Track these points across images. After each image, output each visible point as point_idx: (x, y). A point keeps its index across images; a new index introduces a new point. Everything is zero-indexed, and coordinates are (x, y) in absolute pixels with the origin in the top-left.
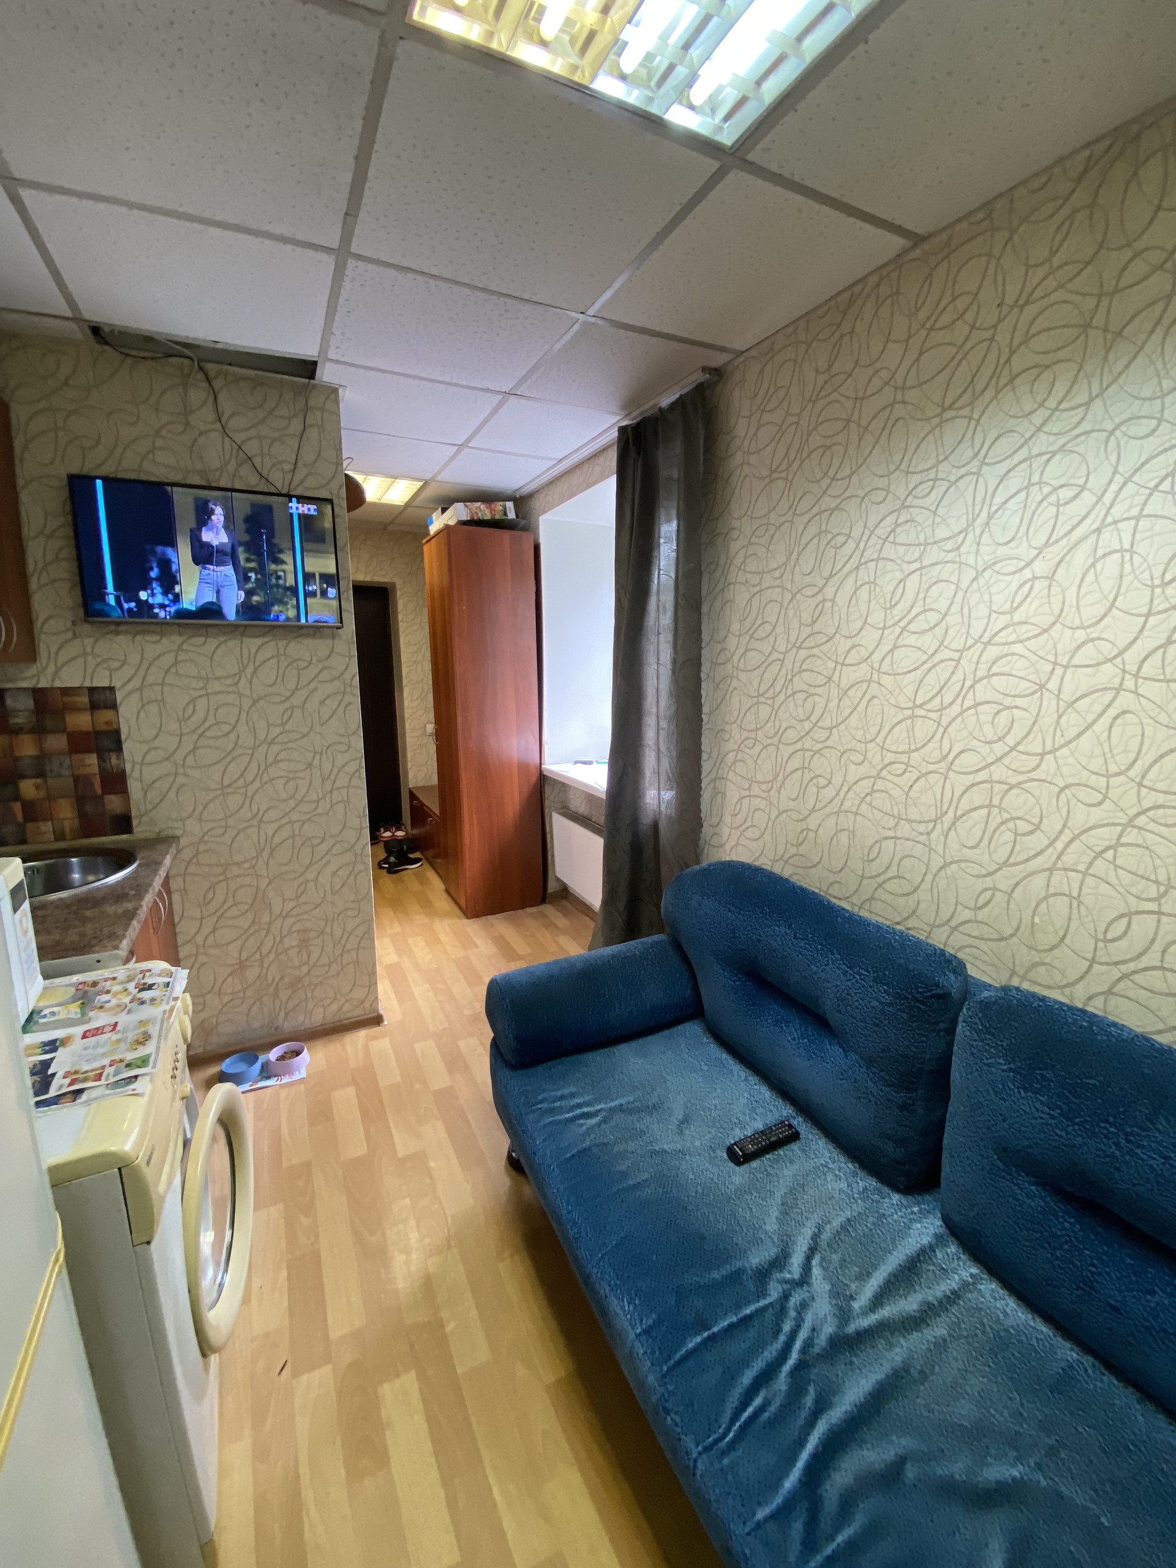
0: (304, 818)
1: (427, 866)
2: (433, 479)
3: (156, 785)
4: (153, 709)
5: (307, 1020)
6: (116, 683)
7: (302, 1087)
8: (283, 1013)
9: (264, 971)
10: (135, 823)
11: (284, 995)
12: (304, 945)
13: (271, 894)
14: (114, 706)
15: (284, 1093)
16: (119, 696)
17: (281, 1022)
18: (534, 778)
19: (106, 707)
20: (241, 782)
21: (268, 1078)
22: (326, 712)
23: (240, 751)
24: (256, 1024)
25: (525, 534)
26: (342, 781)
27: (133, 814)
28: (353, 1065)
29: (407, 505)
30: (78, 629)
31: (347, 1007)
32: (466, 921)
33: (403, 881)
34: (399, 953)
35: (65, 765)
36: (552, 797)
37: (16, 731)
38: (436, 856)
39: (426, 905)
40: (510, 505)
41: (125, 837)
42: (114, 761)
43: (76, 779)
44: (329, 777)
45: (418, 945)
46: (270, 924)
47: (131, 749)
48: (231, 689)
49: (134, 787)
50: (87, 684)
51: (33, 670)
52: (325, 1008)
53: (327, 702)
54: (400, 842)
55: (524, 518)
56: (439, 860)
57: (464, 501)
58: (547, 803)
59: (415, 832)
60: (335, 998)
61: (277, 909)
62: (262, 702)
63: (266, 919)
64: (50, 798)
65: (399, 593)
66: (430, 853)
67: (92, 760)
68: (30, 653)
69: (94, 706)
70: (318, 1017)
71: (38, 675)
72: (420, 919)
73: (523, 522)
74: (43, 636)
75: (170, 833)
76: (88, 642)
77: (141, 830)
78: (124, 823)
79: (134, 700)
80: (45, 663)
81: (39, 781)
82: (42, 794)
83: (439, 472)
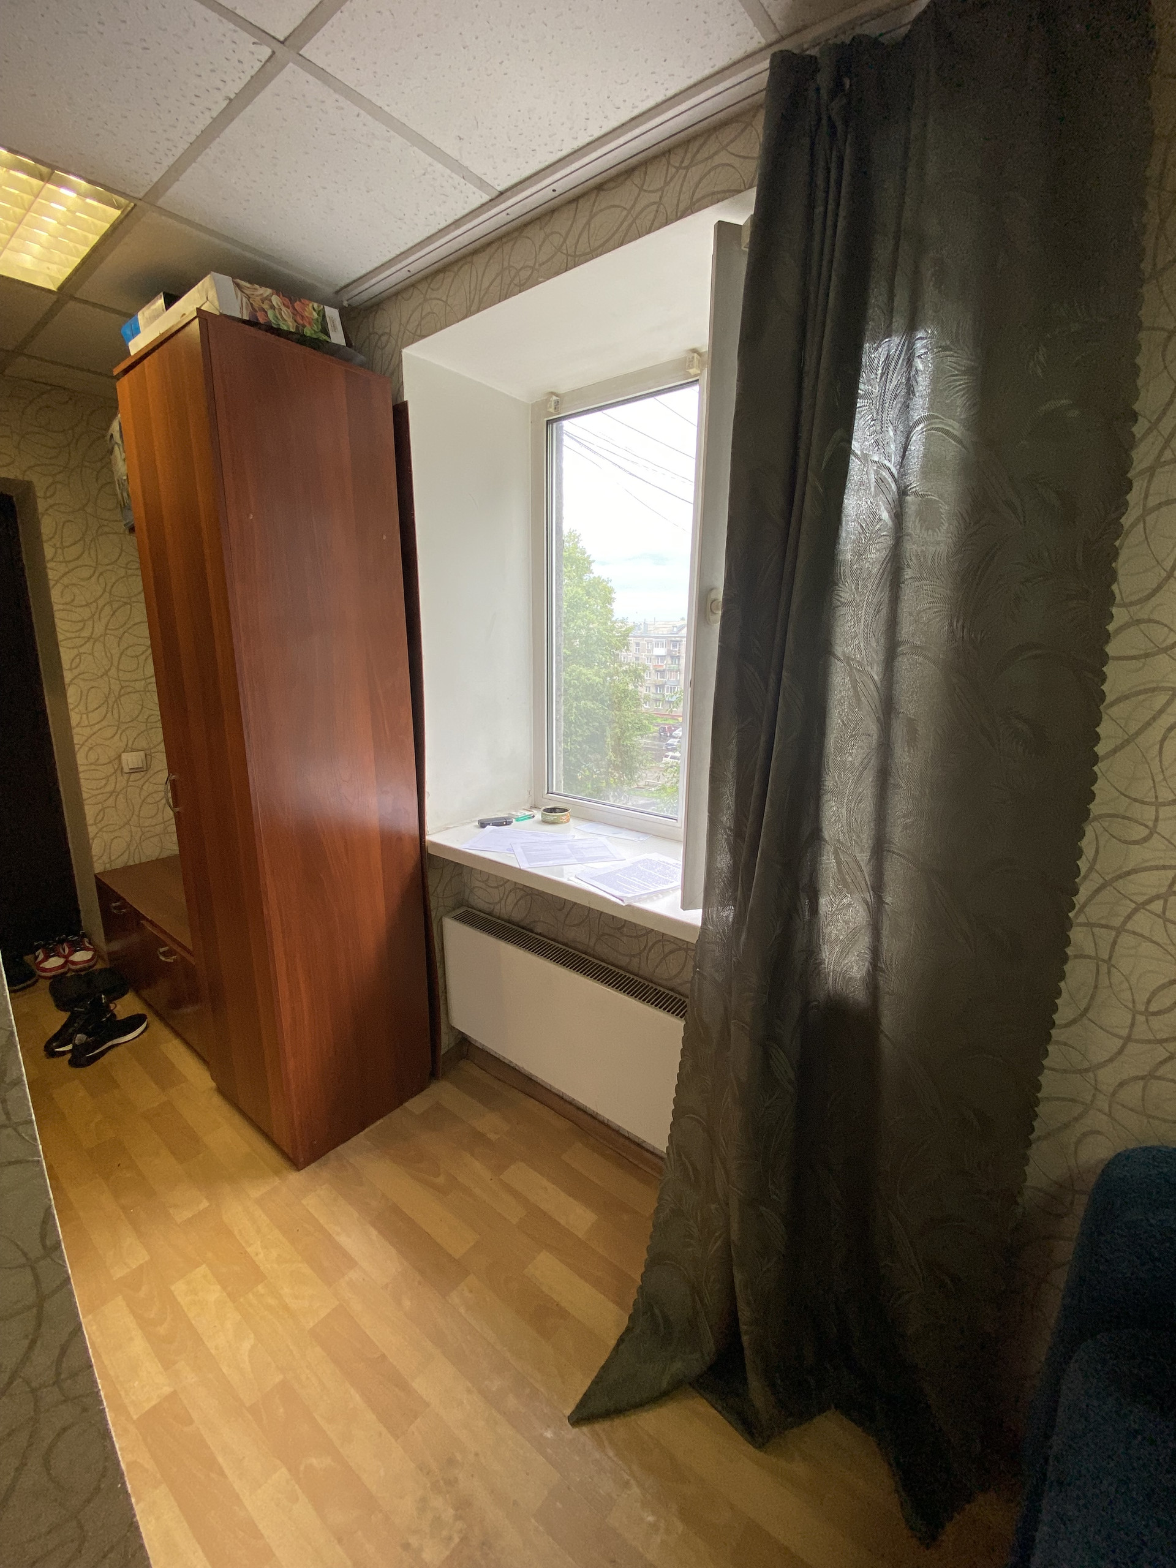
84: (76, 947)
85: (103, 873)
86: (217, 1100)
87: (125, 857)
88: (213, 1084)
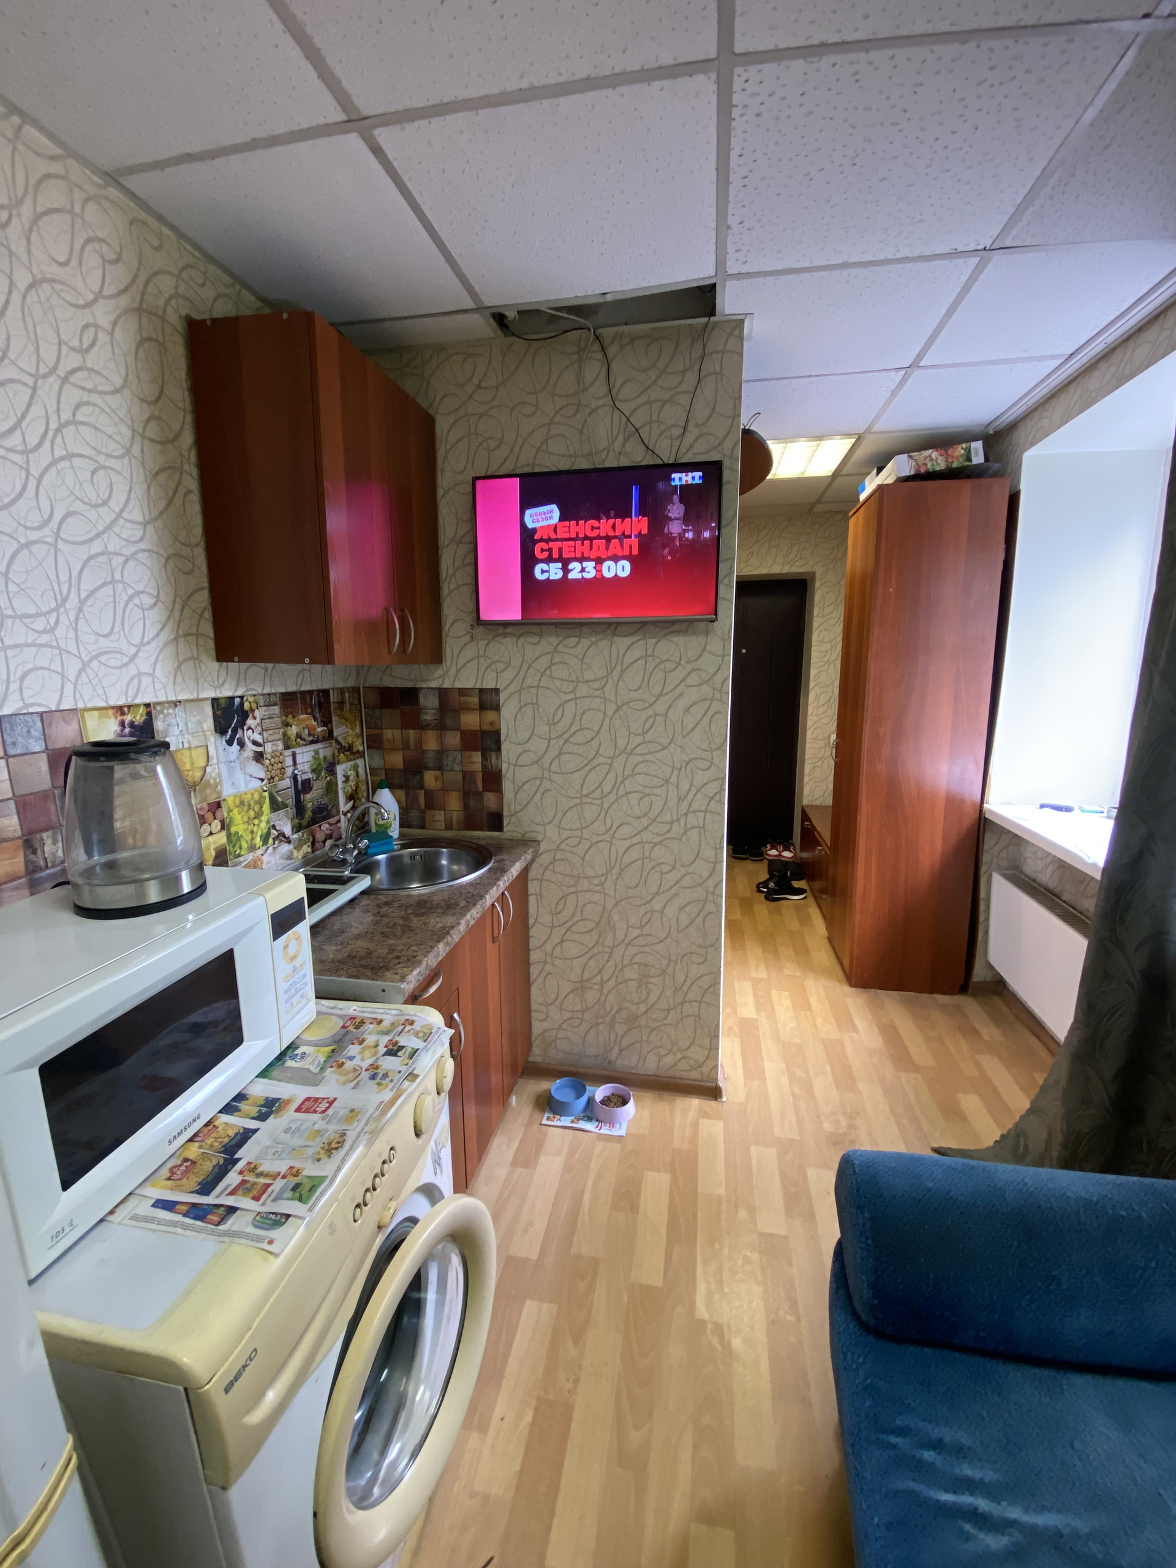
0: (657, 839)
1: (811, 901)
2: (868, 430)
3: (525, 787)
4: (528, 710)
5: (640, 1064)
6: (501, 686)
7: (617, 1147)
8: (617, 1049)
9: (603, 997)
10: (505, 822)
11: (620, 1029)
12: (643, 980)
13: (616, 917)
14: (496, 708)
15: (600, 1146)
16: (503, 697)
17: (614, 1057)
18: (969, 820)
19: (492, 709)
20: (598, 793)
21: (590, 1119)
22: (690, 721)
23: (601, 760)
24: (590, 1051)
25: (995, 483)
26: (699, 803)
27: (505, 813)
28: (676, 1143)
29: (837, 473)
30: (474, 631)
31: (683, 1065)
32: (848, 989)
33: (780, 913)
34: (759, 1007)
35: (457, 761)
36: (995, 851)
37: (423, 727)
38: (823, 891)
39: (802, 953)
40: (977, 446)
41: (496, 834)
42: (494, 760)
43: (465, 774)
44: (685, 797)
45: (782, 1001)
46: (613, 948)
47: (508, 748)
48: (597, 693)
49: (507, 787)
50: (478, 686)
51: (440, 672)
52: (660, 1057)
53: (692, 710)
54: (786, 864)
55: (999, 459)
56: (825, 896)
57: (908, 452)
58: (985, 858)
59: (805, 855)
60: (670, 1051)
61: (620, 936)
62: (625, 708)
63: (609, 942)
64: (445, 790)
65: (817, 584)
66: (817, 885)
67: (477, 757)
68: (437, 656)
69: (483, 707)
70: (650, 1065)
71: (442, 677)
72: (791, 969)
73: (996, 466)
74: (449, 640)
75: (533, 836)
76: (482, 644)
77: (510, 829)
78: (496, 821)
79: (515, 699)
80: (449, 666)
81: (438, 773)
82: (439, 785)
83: (877, 418)
84: (787, 849)
85: (807, 806)
86: (826, 941)
87: (820, 800)
88: (827, 934)
